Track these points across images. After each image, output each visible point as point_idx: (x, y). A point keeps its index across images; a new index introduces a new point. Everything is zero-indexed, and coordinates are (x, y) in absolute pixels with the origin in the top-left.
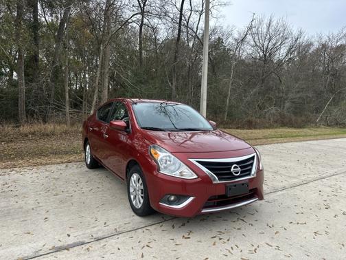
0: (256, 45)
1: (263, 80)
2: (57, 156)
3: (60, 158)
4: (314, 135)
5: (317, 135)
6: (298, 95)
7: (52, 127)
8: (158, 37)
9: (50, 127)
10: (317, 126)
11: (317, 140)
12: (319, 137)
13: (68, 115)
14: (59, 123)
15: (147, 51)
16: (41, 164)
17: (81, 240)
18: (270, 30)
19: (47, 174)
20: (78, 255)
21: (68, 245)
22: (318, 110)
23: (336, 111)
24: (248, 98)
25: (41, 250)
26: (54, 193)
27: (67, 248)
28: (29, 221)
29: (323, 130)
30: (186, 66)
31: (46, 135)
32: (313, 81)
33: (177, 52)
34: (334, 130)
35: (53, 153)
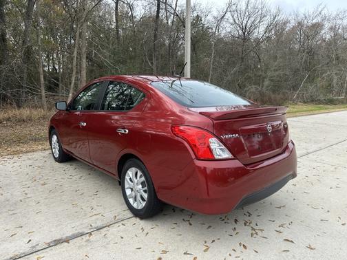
0: (235, 23)
1: (242, 59)
2: (37, 143)
3: (41, 145)
4: (293, 112)
5: (295, 112)
6: (277, 73)
7: (28, 112)
8: (134, 14)
9: (25, 112)
10: (294, 103)
11: (296, 116)
12: (297, 114)
13: (44, 99)
14: (36, 107)
15: (123, 29)
16: (22, 152)
17: (80, 231)
18: (249, 8)
19: (30, 162)
20: (80, 247)
21: (67, 237)
22: (295, 88)
23: (311, 88)
24: (229, 78)
25: (38, 245)
26: (42, 182)
27: (67, 240)
28: (19, 215)
29: (300, 106)
30: (164, 45)
31: (21, 121)
32: (290, 59)
33: (156, 30)
34: (310, 107)
35: (32, 140)
